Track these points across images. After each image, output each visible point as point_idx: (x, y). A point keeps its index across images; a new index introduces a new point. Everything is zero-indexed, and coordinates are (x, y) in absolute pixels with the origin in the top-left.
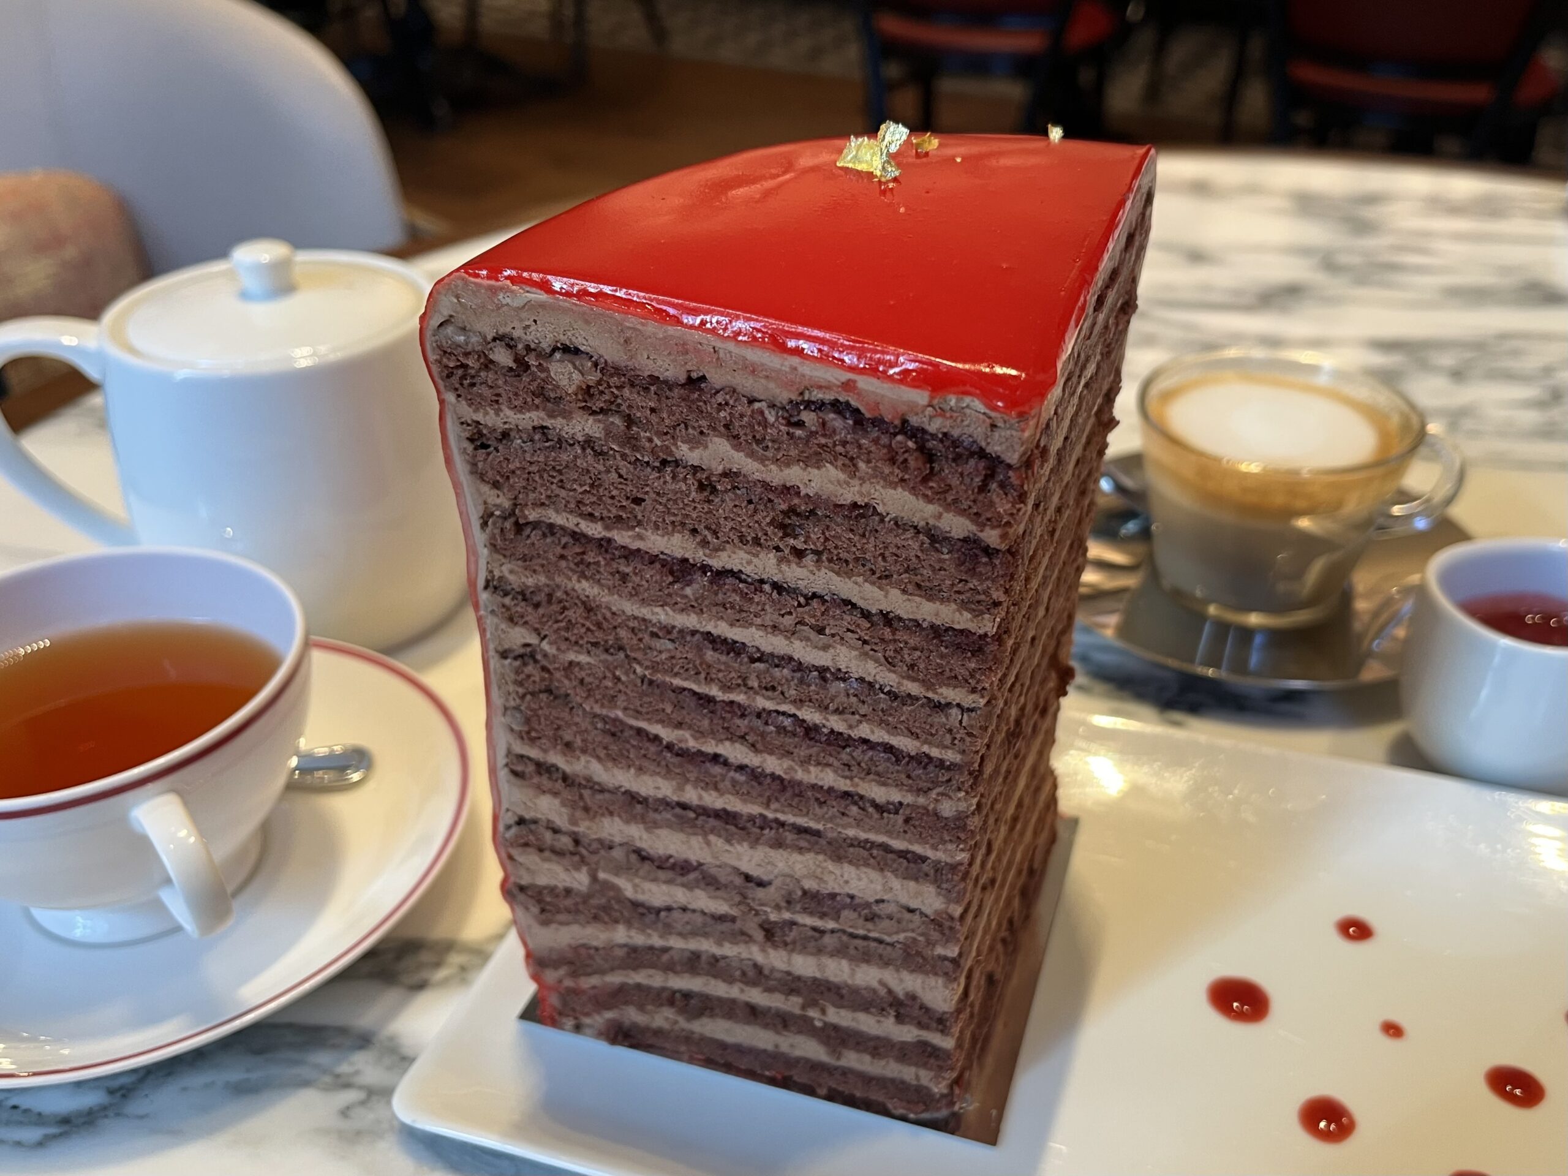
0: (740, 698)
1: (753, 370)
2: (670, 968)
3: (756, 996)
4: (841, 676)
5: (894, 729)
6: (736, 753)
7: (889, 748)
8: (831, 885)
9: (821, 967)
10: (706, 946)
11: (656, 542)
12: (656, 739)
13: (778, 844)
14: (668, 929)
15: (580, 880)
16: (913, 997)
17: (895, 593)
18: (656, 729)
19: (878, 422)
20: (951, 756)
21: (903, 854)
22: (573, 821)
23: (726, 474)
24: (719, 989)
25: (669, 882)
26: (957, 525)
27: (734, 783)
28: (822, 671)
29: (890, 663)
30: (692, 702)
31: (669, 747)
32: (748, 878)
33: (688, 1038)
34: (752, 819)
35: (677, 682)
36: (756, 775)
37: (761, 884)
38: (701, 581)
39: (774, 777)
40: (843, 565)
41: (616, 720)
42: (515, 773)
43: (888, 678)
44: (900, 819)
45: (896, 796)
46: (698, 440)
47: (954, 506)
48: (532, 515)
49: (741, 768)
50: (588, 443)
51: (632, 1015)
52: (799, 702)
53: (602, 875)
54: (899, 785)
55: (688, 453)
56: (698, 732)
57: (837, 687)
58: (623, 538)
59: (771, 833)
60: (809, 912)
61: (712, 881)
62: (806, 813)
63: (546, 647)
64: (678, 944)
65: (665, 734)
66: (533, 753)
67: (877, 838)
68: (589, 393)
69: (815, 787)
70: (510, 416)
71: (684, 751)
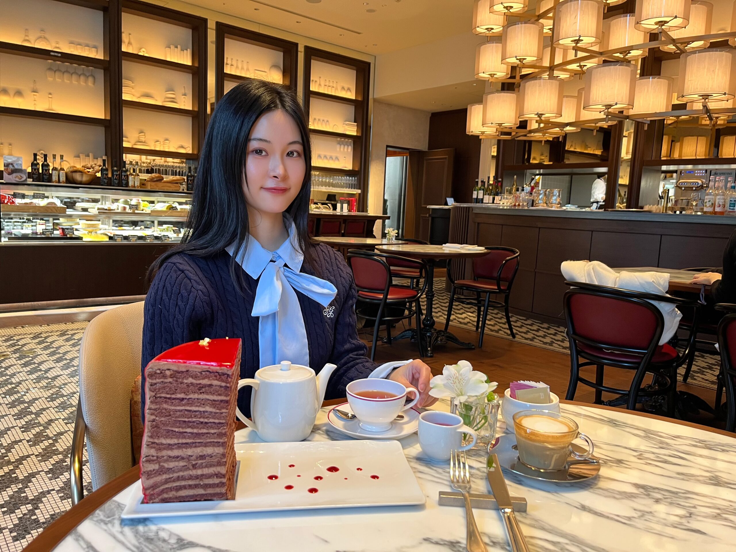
0: (190, 420)
1: (196, 368)
2: (174, 481)
3: (191, 482)
4: (207, 412)
5: (215, 419)
6: (189, 430)
7: (214, 423)
8: (205, 453)
9: (203, 471)
10: (181, 474)
11: (179, 396)
12: (175, 431)
13: (196, 447)
14: (174, 472)
15: (156, 467)
16: (219, 472)
17: (215, 396)
18: (175, 429)
19: (213, 372)
20: (224, 421)
21: (216, 442)
22: (157, 453)
23: (191, 383)
24: (183, 483)
25: (175, 461)
26: (223, 384)
27: (189, 436)
28: (204, 412)
29: (214, 408)
30: (182, 423)
31: (177, 432)
32: (189, 456)
33: (176, 498)
34: (191, 443)
35: (180, 419)
36: (192, 433)
37: (192, 456)
38: (185, 401)
39: (196, 433)
40: (207, 393)
41: (168, 430)
42: (148, 445)
43: (214, 410)
44: (216, 435)
45: (215, 431)
46: (187, 379)
47: (223, 381)
48: (158, 395)
49: (190, 433)
50: (170, 382)
51: (165, 496)
52: (200, 418)
53: (161, 464)
54: (216, 429)
55: (185, 381)
56: (183, 428)
57: (206, 414)
58: (173, 396)
59: (194, 445)
60: (200, 459)
61: (183, 458)
62: (201, 439)
63: (157, 418)
64: (176, 475)
65: (177, 430)
66: (152, 440)
67: (212, 440)
68: (171, 375)
69: (202, 433)
70: (158, 380)
71: (180, 432)
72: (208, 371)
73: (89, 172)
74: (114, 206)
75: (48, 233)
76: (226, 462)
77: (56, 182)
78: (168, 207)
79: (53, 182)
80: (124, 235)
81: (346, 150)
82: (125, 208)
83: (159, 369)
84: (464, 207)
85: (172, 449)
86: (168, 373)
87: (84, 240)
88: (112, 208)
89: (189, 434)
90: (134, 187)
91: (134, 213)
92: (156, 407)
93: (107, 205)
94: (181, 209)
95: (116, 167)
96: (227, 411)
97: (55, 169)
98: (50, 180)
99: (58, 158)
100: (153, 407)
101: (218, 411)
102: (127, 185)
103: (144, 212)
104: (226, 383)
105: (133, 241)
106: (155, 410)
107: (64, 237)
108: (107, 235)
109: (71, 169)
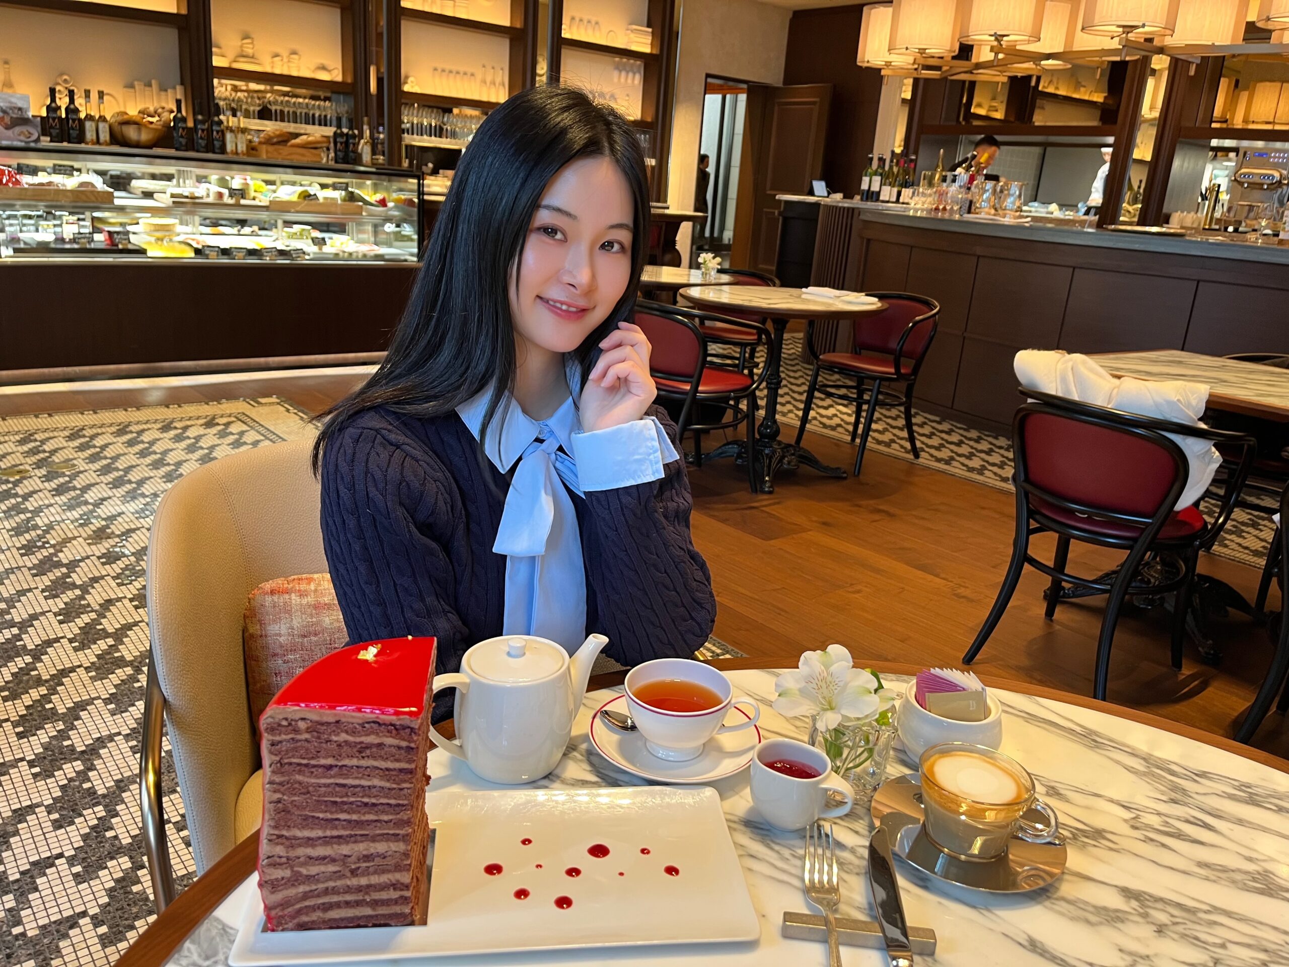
0: (345, 799)
1: (353, 717)
2: (318, 896)
3: (348, 897)
4: (375, 787)
5: (389, 798)
6: (343, 816)
7: (388, 804)
8: (372, 851)
9: (369, 880)
10: (331, 884)
11: (323, 762)
12: (318, 818)
13: (355, 842)
14: (318, 881)
15: (287, 873)
16: (398, 881)
17: (389, 763)
18: (317, 815)
19: (384, 724)
20: (405, 802)
21: (393, 835)
22: (287, 853)
23: (345, 742)
24: (335, 899)
25: (319, 864)
26: (404, 744)
27: (343, 825)
28: (369, 787)
29: (388, 781)
30: (329, 803)
31: (322, 819)
32: (345, 856)
33: (324, 922)
34: (347, 836)
35: (326, 799)
36: (349, 821)
37: (349, 856)
38: (335, 770)
39: (355, 821)
40: (374, 758)
41: (305, 815)
42: (270, 840)
43: (388, 785)
44: (392, 823)
45: (390, 817)
46: (338, 735)
47: (404, 740)
48: (286, 761)
49: (345, 820)
50: (306, 740)
52: (362, 797)
53: (296, 869)
54: (392, 814)
55: (334, 738)
56: (332, 813)
57: (373, 790)
58: (313, 762)
59: (353, 839)
60: (365, 862)
61: (333, 860)
62: (364, 829)
63: (285, 797)
64: (321, 886)
65: (321, 815)
66: (276, 832)
67: (385, 832)
68: (308, 728)
69: (367, 821)
70: (284, 737)
71: (327, 820)
72: (374, 722)
73: (152, 123)
74: (200, 190)
75: (83, 240)
76: (410, 865)
77: (93, 144)
78: (300, 195)
79: (87, 143)
80: (222, 247)
81: (629, 81)
82: (220, 195)
83: (286, 719)
84: (844, 208)
85: (313, 846)
86: (302, 725)
87: (149, 254)
88: (197, 195)
89: (344, 823)
90: (237, 153)
91: (238, 206)
92: (282, 779)
93: (188, 187)
94: (325, 198)
95: (201, 114)
96: (412, 785)
97: (89, 117)
98: (81, 139)
99: (94, 96)
100: (278, 779)
101: (394, 786)
102: (223, 150)
103: (256, 203)
104: (409, 742)
105: (239, 260)
106: (281, 784)
107: (113, 248)
108: (190, 245)
109: (120, 118)
